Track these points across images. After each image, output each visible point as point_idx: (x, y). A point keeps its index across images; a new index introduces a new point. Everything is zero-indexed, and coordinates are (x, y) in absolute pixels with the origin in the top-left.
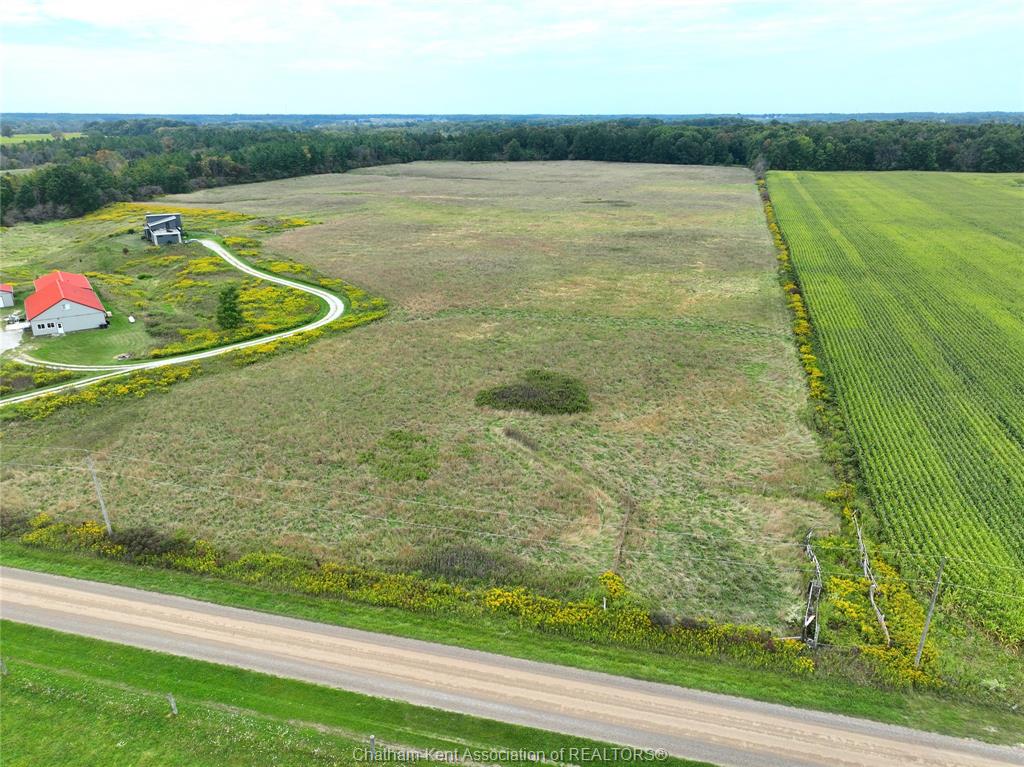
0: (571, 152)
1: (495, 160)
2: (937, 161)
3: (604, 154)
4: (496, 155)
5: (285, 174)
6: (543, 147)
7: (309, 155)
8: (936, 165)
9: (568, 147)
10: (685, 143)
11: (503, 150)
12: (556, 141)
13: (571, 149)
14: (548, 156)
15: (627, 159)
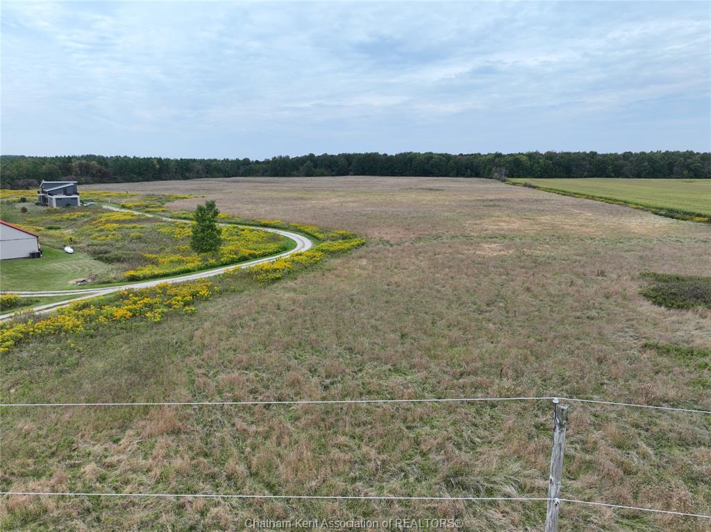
0: (350, 171)
1: (294, 176)
2: (612, 172)
3: (376, 171)
4: (295, 173)
5: (140, 179)
6: (330, 167)
7: (158, 166)
8: (613, 174)
9: (349, 167)
10: (436, 162)
11: (299, 170)
12: (339, 163)
13: (350, 168)
14: (334, 173)
15: (393, 174)
